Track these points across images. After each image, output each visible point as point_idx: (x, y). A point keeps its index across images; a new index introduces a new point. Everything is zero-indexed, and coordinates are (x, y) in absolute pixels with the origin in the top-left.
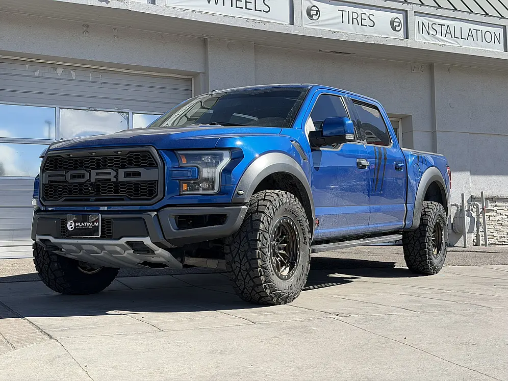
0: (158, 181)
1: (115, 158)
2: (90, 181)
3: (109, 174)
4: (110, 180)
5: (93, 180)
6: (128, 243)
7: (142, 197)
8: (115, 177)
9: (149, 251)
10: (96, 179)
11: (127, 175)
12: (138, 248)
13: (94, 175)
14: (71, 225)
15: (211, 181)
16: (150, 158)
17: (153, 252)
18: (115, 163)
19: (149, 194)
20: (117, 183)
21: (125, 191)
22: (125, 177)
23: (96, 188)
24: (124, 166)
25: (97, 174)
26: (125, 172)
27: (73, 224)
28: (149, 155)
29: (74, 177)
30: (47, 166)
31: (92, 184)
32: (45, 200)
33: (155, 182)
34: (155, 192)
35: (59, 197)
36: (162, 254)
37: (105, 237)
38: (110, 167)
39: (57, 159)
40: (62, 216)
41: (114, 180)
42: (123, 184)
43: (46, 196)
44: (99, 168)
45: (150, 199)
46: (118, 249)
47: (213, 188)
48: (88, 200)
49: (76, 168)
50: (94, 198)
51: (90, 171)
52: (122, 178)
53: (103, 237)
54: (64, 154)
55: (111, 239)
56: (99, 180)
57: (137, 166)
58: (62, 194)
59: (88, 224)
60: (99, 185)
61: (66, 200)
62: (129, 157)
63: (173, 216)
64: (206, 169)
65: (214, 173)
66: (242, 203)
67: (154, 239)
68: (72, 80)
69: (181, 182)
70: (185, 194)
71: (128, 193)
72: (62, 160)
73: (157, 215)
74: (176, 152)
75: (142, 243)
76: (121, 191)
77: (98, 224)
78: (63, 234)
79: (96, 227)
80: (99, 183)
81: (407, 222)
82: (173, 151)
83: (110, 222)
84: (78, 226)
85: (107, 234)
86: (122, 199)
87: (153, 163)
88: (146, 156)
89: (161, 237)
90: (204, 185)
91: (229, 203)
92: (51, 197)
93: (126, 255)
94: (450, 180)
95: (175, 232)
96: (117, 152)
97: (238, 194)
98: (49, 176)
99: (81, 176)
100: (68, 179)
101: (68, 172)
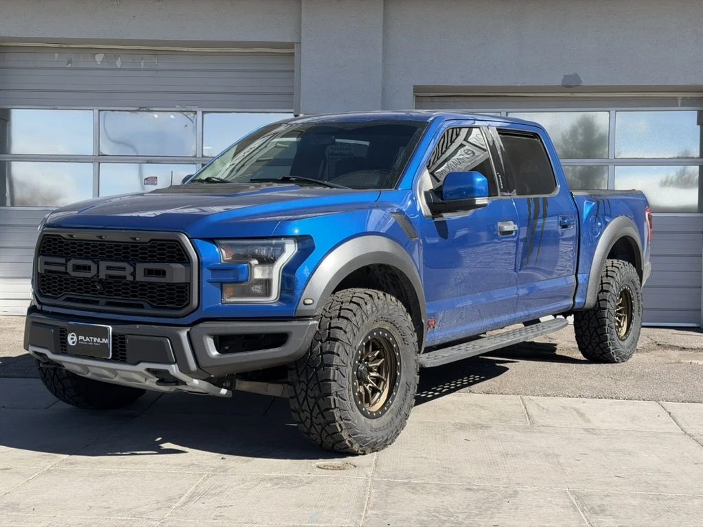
0: (189, 283)
1: (132, 246)
2: (98, 276)
3: (124, 269)
4: (125, 277)
5: (102, 276)
6: (148, 370)
7: (168, 305)
8: (132, 274)
9: (177, 382)
11: (149, 272)
12: (164, 378)
13: (103, 269)
14: (72, 339)
15: (267, 283)
16: (179, 250)
17: (184, 383)
18: (131, 252)
19: (178, 301)
20: (134, 283)
21: (146, 294)
22: (145, 276)
23: (108, 288)
24: (143, 260)
25: (109, 268)
26: (145, 269)
27: (75, 338)
28: (177, 245)
29: (77, 268)
30: (45, 248)
31: (100, 281)
32: (42, 296)
33: (187, 286)
34: (186, 299)
35: (60, 293)
36: (196, 384)
37: (118, 360)
38: (126, 259)
39: (56, 240)
40: (61, 324)
41: (130, 278)
42: (143, 285)
43: (42, 289)
44: (110, 258)
45: (181, 309)
46: (136, 377)
47: (268, 293)
48: (96, 303)
49: (80, 257)
50: (105, 300)
51: (98, 261)
52: (140, 277)
53: (114, 360)
54: (64, 233)
55: (125, 363)
56: (111, 277)
57: (161, 260)
58: (62, 289)
59: (95, 339)
60: (111, 283)
61: (69, 300)
62: (150, 247)
63: (210, 335)
64: (260, 267)
65: (270, 273)
66: (310, 317)
67: (184, 368)
68: (117, 69)
69: (224, 285)
70: (230, 303)
71: (149, 297)
72: (62, 242)
73: (188, 333)
74: (216, 241)
75: (167, 372)
76: (140, 294)
77: (108, 341)
78: (63, 348)
79: (106, 345)
80: (112, 280)
81: (577, 300)
82: (212, 240)
83: (124, 339)
84: (82, 340)
85: (120, 354)
86: (141, 306)
87: (183, 258)
88: (174, 247)
89: (193, 366)
90: (257, 289)
91: (292, 317)
92: (49, 292)
93: (148, 383)
94: (651, 228)
95: (214, 359)
96: (135, 239)
97: (305, 304)
98: (46, 263)
99: (87, 268)
100: (70, 270)
101: (70, 260)
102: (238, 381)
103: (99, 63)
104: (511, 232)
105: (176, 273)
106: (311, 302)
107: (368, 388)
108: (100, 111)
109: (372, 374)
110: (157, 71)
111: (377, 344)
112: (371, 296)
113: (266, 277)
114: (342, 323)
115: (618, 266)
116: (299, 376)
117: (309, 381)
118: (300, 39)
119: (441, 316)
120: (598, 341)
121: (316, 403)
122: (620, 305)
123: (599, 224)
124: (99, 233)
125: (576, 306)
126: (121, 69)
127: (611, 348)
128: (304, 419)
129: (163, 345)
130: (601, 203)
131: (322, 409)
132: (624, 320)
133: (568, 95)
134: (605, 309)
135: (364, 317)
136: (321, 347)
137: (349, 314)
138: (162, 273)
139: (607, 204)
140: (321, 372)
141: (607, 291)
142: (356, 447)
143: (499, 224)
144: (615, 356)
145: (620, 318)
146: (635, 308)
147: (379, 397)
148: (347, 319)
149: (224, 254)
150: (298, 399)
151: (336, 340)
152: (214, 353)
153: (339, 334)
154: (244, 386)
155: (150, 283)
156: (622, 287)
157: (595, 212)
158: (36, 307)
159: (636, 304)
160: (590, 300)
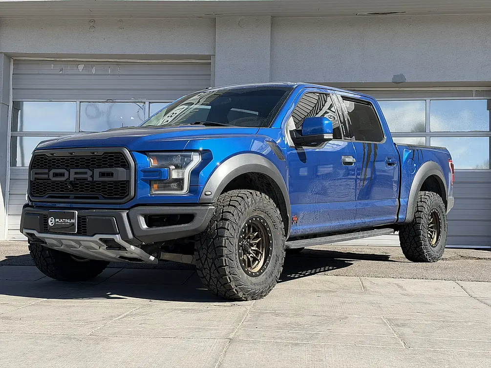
0: (129, 181)
1: (92, 158)
2: (69, 179)
3: (86, 173)
4: (87, 179)
5: (72, 179)
6: (101, 239)
7: (115, 196)
8: (91, 176)
9: (120, 248)
10: (75, 178)
11: (103, 175)
12: (111, 245)
13: (73, 174)
14: (51, 221)
15: (180, 182)
16: (122, 159)
17: (125, 249)
18: (91, 162)
19: (121, 193)
20: (93, 182)
21: (100, 190)
22: (100, 177)
23: (75, 187)
24: (99, 167)
25: (76, 173)
26: (100, 172)
27: (53, 220)
28: (121, 156)
29: (56, 175)
30: (35, 164)
31: (71, 182)
32: (33, 196)
33: (127, 183)
34: (127, 192)
35: (44, 193)
36: (133, 250)
37: (81, 233)
38: (88, 167)
39: (42, 158)
40: (45, 212)
41: (90, 179)
43: (34, 192)
44: (77, 167)
45: (122, 198)
46: (93, 245)
47: (181, 188)
48: (68, 197)
49: (58, 167)
50: (74, 195)
51: (70, 170)
52: (97, 178)
53: (79, 234)
54: (48, 153)
55: (86, 235)
56: (78, 179)
57: (111, 166)
58: (46, 191)
59: (66, 220)
60: (78, 184)
61: (50, 197)
62: (103, 158)
63: (142, 215)
64: (176, 170)
65: (183, 174)
66: (209, 203)
67: (125, 238)
68: (92, 74)
69: (152, 182)
70: (156, 194)
71: (102, 191)
72: (46, 159)
73: (127, 213)
74: (147, 153)
75: (113, 240)
76: (97, 190)
77: (75, 221)
78: (45, 229)
79: (73, 224)
80: (78, 182)
81: (399, 217)
82: (144, 152)
83: (85, 219)
84: (58, 222)
85: (83, 230)
86: (97, 198)
87: (125, 165)
88: (119, 157)
89: (130, 236)
90: (174, 185)
91: (197, 203)
92: (37, 193)
93: (101, 250)
94: (453, 173)
95: (144, 231)
96: (93, 153)
97: (206, 195)
98: (36, 174)
99: (62, 175)
100: (51, 177)
101: (51, 170)
102: (162, 253)
103: (81, 71)
104: (350, 163)
105: (120, 174)
106: (210, 193)
107: (249, 257)
108: (80, 102)
109: (252, 248)
111: (256, 227)
112: (251, 193)
113: (180, 177)
114: (231, 209)
115: (428, 195)
116: (202, 245)
117: (208, 248)
118: (215, 53)
119: (301, 215)
120: (415, 246)
121: (213, 263)
122: (431, 223)
123: (415, 165)
124: (71, 151)
125: (399, 221)
126: (95, 75)
127: (425, 251)
128: (205, 274)
129: (111, 222)
130: (416, 152)
131: (217, 266)
132: (435, 234)
133: (397, 89)
134: (420, 223)
135: (246, 206)
136: (217, 225)
137: (236, 204)
138: (111, 175)
139: (420, 152)
140: (216, 241)
141: (421, 212)
142: (241, 295)
143: (343, 157)
144: (428, 257)
145: (432, 232)
146: (442, 225)
147: (257, 264)
148: (235, 206)
149: (153, 163)
150: (201, 260)
151: (227, 220)
152: (145, 226)
153: (229, 216)
154: (166, 256)
155: (103, 182)
156: (432, 210)
157: (412, 157)
158: (28, 204)
159: (443, 223)
160: (409, 217)
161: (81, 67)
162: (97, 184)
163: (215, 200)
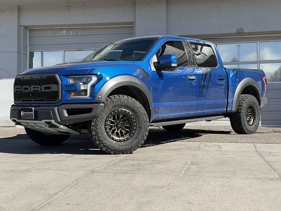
0: (58, 91)
1: (41, 80)
3: (38, 88)
4: (38, 91)
5: (32, 91)
6: (45, 122)
7: (52, 100)
8: (40, 89)
9: (55, 127)
11: (46, 88)
12: (51, 125)
13: (32, 88)
15: (86, 91)
16: (55, 80)
17: (58, 127)
18: (40, 82)
19: (55, 98)
20: (41, 92)
23: (34, 95)
24: (44, 84)
25: (34, 88)
26: (44, 87)
27: (23, 113)
28: (55, 78)
29: (25, 89)
30: (16, 83)
31: (31, 93)
32: (16, 100)
34: (58, 97)
35: (20, 99)
36: (63, 128)
38: (39, 84)
40: (20, 109)
41: (40, 91)
43: (16, 98)
44: (34, 84)
45: (56, 100)
46: (43, 125)
47: (86, 95)
48: (31, 101)
49: (26, 85)
50: (33, 100)
51: (31, 86)
52: (43, 90)
53: (35, 119)
54: (22, 78)
55: (38, 120)
57: (50, 84)
58: (21, 97)
59: (29, 113)
61: (23, 101)
62: (46, 79)
63: (65, 109)
64: (83, 85)
65: (87, 87)
66: (100, 102)
67: (56, 121)
68: (70, 36)
69: (71, 92)
70: (73, 98)
71: (46, 97)
72: (21, 81)
73: (58, 109)
74: (68, 76)
75: (51, 122)
76: (44, 96)
77: (33, 113)
78: (20, 117)
80: (35, 92)
81: (228, 109)
82: (66, 76)
83: (37, 112)
84: (25, 113)
85: (37, 117)
86: (44, 101)
87: (56, 83)
89: (59, 120)
90: (83, 93)
91: (94, 102)
92: (18, 99)
93: (47, 128)
94: (266, 84)
95: (67, 117)
96: (42, 77)
97: (98, 98)
98: (16, 89)
99: (27, 89)
100: (23, 90)
101: (23, 86)
102: (82, 130)
103: (64, 34)
104: (194, 80)
105: (54, 88)
106: (101, 97)
108: (65, 51)
110: (85, 35)
113: (86, 89)
115: (247, 96)
118: (135, 21)
119: (161, 108)
120: (239, 125)
122: (250, 112)
123: (238, 80)
124: (31, 76)
125: (228, 111)
126: (72, 36)
127: (244, 128)
129: (49, 113)
130: (239, 72)
132: (252, 118)
134: (241, 112)
139: (241, 72)
141: (242, 106)
143: (188, 76)
144: (246, 131)
145: (250, 117)
146: (257, 113)
149: (71, 81)
152: (67, 115)
154: (84, 131)
155: (47, 92)
156: (249, 105)
157: (236, 75)
158: (14, 105)
159: (257, 112)
160: (234, 109)
161: (64, 32)
162: (44, 93)
163: (104, 101)
